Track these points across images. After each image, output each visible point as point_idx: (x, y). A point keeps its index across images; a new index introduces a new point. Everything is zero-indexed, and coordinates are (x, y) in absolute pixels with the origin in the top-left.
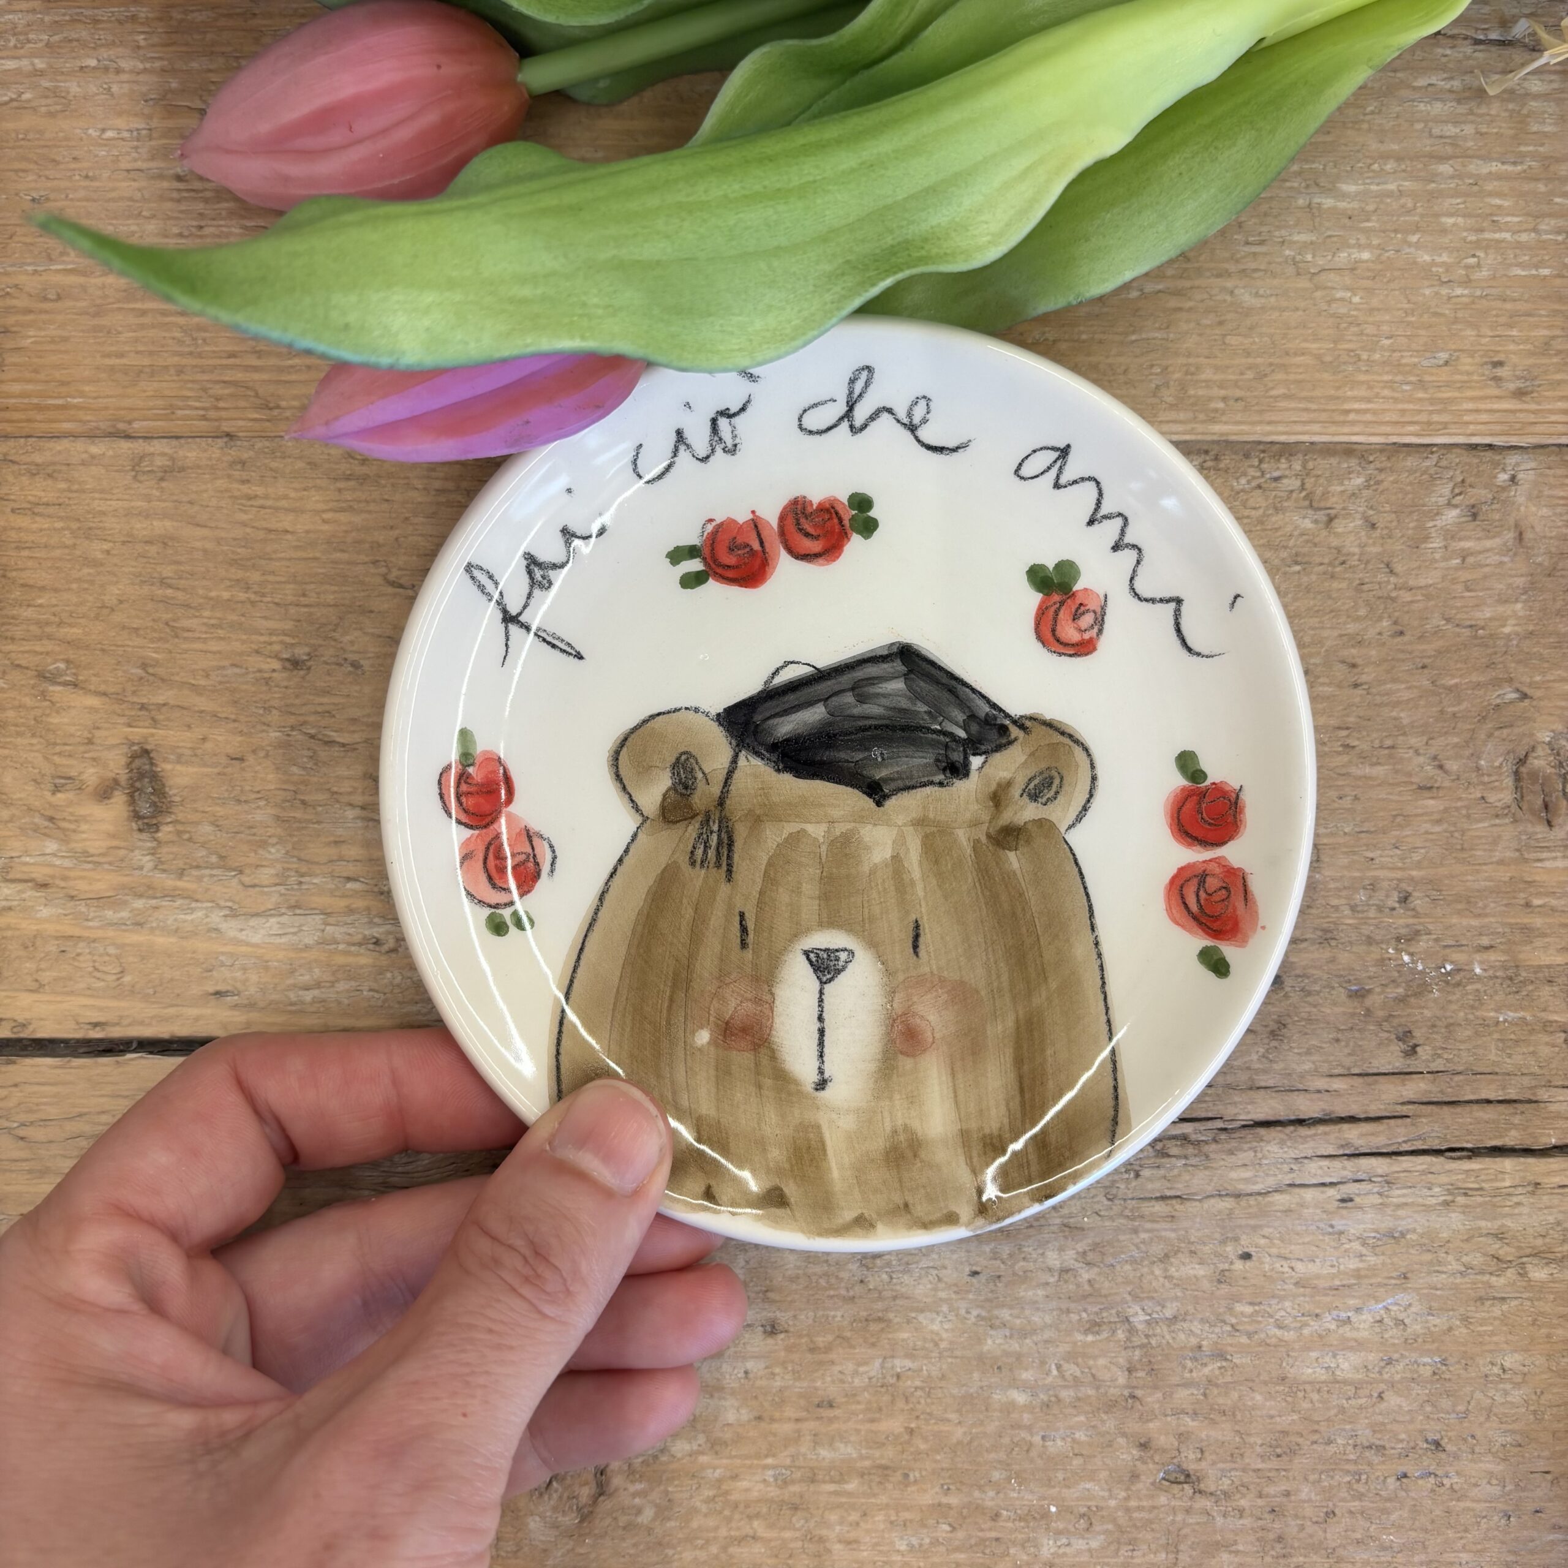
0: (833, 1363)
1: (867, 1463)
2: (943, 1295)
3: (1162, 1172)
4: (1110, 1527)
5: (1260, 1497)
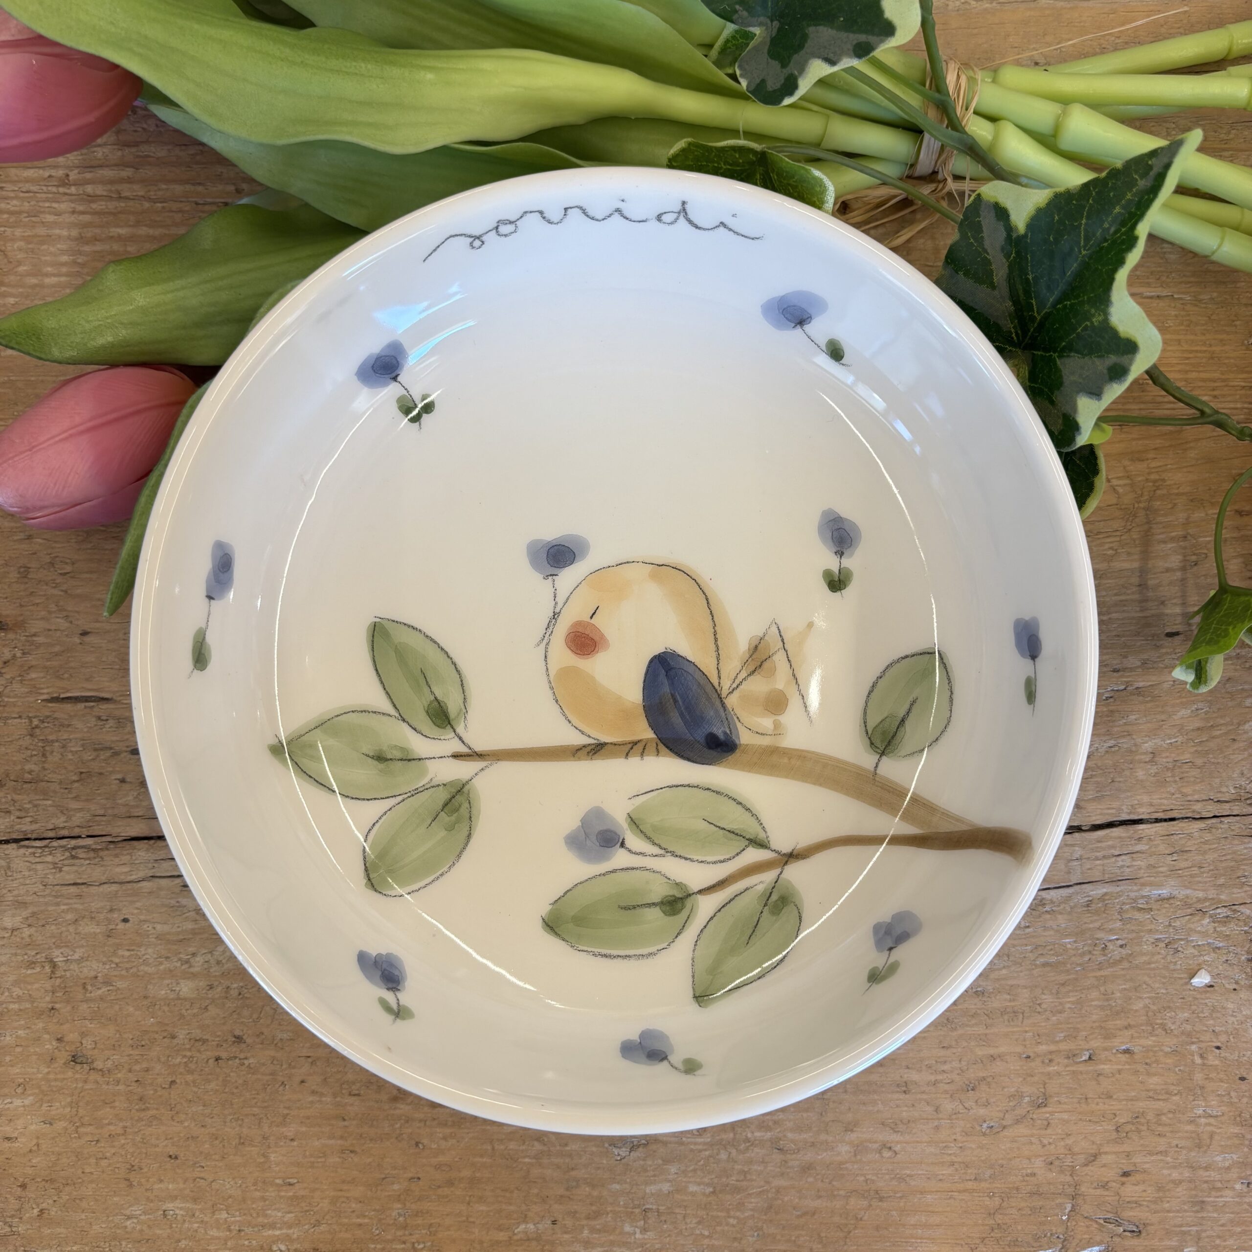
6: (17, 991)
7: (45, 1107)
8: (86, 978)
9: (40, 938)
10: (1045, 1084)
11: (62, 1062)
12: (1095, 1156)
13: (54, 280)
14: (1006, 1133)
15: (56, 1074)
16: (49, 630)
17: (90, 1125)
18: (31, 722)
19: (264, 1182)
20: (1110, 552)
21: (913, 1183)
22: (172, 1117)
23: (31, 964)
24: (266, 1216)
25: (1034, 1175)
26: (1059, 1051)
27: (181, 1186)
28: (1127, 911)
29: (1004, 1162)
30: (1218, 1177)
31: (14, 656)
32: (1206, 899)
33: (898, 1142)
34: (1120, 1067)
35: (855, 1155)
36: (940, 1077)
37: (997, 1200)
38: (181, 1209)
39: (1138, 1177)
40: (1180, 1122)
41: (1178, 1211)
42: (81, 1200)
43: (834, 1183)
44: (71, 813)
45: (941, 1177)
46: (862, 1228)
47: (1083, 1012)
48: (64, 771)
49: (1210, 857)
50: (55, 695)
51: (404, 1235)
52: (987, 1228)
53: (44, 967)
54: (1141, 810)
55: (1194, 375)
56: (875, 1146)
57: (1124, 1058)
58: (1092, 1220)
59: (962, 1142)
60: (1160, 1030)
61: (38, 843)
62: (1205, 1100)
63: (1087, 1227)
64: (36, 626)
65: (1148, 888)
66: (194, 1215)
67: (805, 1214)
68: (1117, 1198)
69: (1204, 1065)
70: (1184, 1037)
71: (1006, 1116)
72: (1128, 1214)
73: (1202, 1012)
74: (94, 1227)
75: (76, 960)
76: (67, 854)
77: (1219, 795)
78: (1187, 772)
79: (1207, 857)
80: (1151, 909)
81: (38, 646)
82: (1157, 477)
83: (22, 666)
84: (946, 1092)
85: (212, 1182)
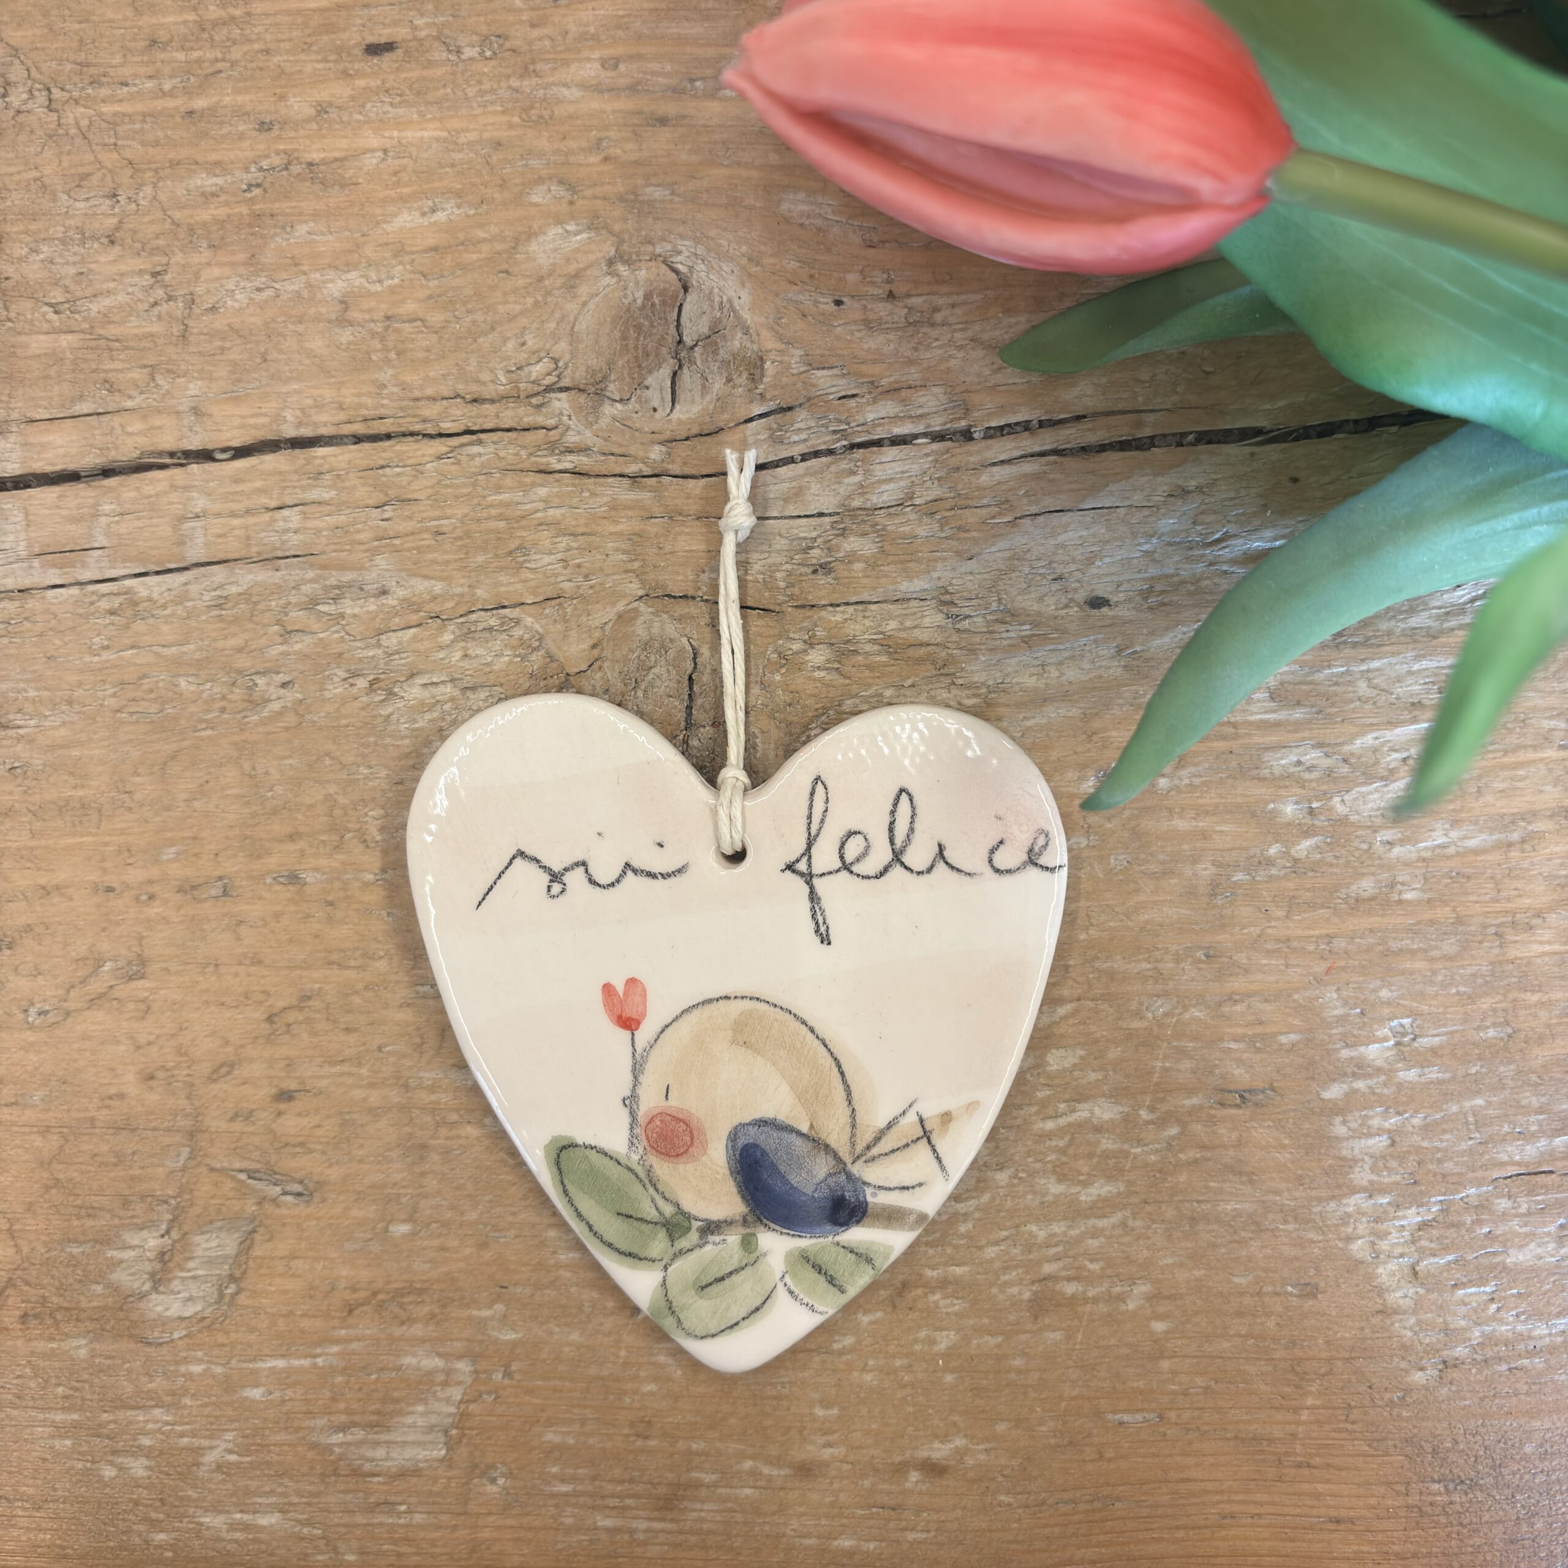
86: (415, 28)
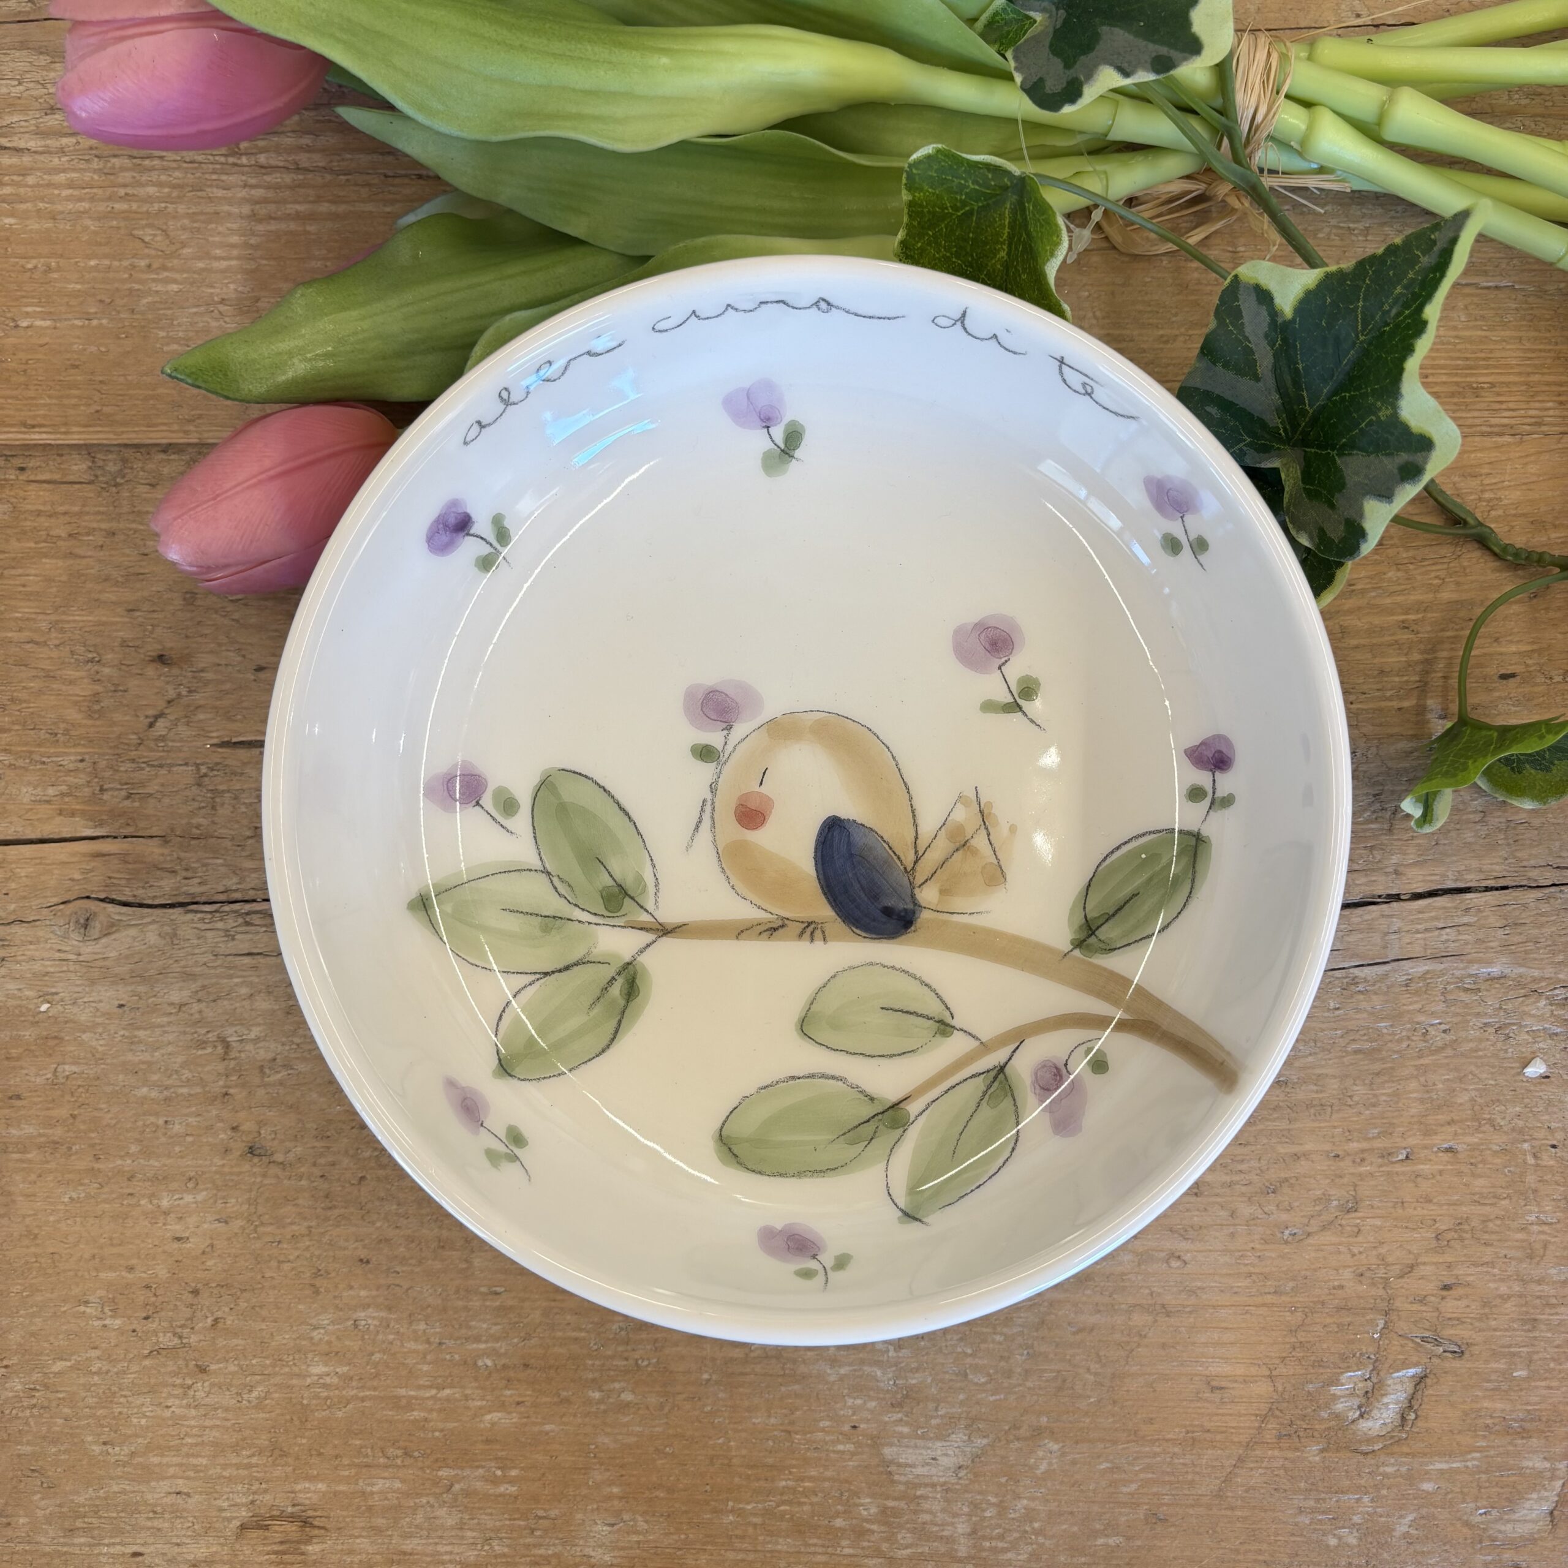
0: (22, 1068)
1: (42, 1139)
2: (99, 1020)
3: (249, 936)
4: (209, 1185)
5: (314, 1164)
6: (186, 1074)
7: (220, 1205)
8: (264, 1060)
9: (211, 1014)
10: (1356, 1186)
11: (239, 1153)
12: (1412, 1267)
13: (224, 264)
14: (1310, 1241)
15: (232, 1167)
16: (219, 665)
17: (271, 1224)
18: (198, 770)
19: (467, 1291)
20: (1436, 582)
21: (1204, 1297)
22: (363, 1217)
23: (202, 1044)
24: (469, 1327)
25: (1341, 1287)
26: (1372, 1150)
27: (374, 1293)
28: (1451, 992)
29: (1308, 1273)
30: (1552, 1292)
31: (179, 695)
32: (1543, 979)
33: (1188, 1251)
34: (1441, 1167)
35: (1139, 1265)
36: (1236, 1178)
37: (1299, 1316)
38: (374, 1318)
39: (1460, 1291)
40: (1509, 1229)
41: (1506, 1330)
42: (261, 1307)
43: (1115, 1296)
44: (246, 873)
45: (1236, 1290)
46: (1147, 1346)
47: (1400, 1105)
48: (236, 826)
49: (1547, 930)
50: (226, 739)
51: (627, 1351)
52: (1288, 1346)
53: (215, 1047)
54: (1469, 877)
55: (1536, 378)
56: (1163, 1255)
57: (1446, 1157)
58: (1407, 1338)
59: (1261, 1251)
60: (1487, 1126)
61: (207, 908)
62: (1538, 1205)
63: (1402, 1346)
64: (204, 660)
65: (1476, 966)
66: (388, 1326)
67: (1080, 1330)
68: (1436, 1314)
69: (1537, 1165)
70: (1515, 1134)
71: (1312, 1222)
72: (1448, 1332)
73: (1536, 1106)
74: (277, 1338)
75: (252, 1040)
76: (240, 920)
77: (1558, 860)
78: (1523, 834)
79: (1544, 930)
80: (1479, 990)
81: (207, 683)
82: (1492, 496)
83: (189, 706)
84: (1243, 1194)
85: (408, 1289)
86: (1527, 666)
